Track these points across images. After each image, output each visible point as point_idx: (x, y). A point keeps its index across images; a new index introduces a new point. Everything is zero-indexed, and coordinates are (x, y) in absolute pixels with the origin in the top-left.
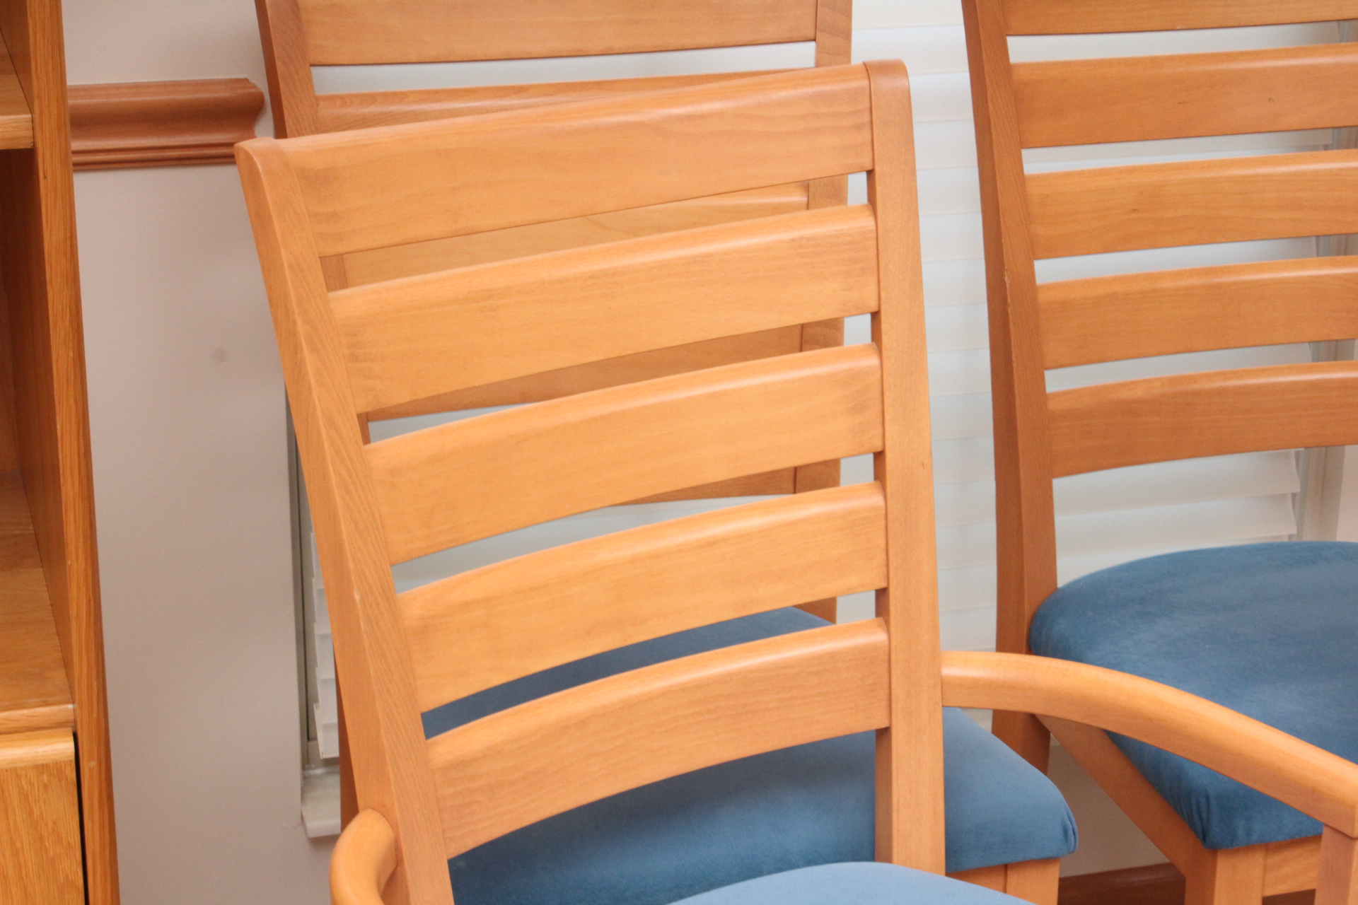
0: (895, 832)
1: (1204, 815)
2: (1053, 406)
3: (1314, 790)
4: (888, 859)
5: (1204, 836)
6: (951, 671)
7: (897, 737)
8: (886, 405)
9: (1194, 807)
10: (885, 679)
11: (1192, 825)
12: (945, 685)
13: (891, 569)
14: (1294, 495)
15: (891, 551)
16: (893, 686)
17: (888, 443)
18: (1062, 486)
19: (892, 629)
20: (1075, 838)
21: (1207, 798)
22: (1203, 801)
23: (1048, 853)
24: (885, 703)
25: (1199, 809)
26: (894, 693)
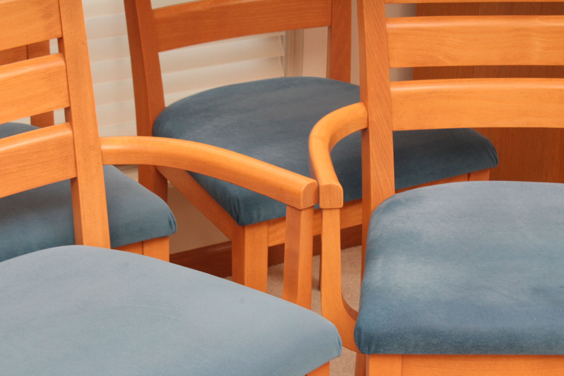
0: (83, 229)
1: (237, 210)
2: (157, 16)
3: (281, 189)
4: (81, 243)
5: (237, 219)
6: (105, 147)
7: (81, 182)
8: (62, 13)
9: (232, 205)
10: (73, 153)
11: (232, 215)
12: (103, 154)
13: (71, 97)
14: (282, 57)
15: (70, 88)
16: (77, 157)
17: (64, 33)
18: (164, 56)
19: (74, 128)
20: (175, 226)
21: (238, 201)
22: (236, 203)
23: (163, 235)
24: (73, 165)
25: (234, 207)
26: (77, 160)
